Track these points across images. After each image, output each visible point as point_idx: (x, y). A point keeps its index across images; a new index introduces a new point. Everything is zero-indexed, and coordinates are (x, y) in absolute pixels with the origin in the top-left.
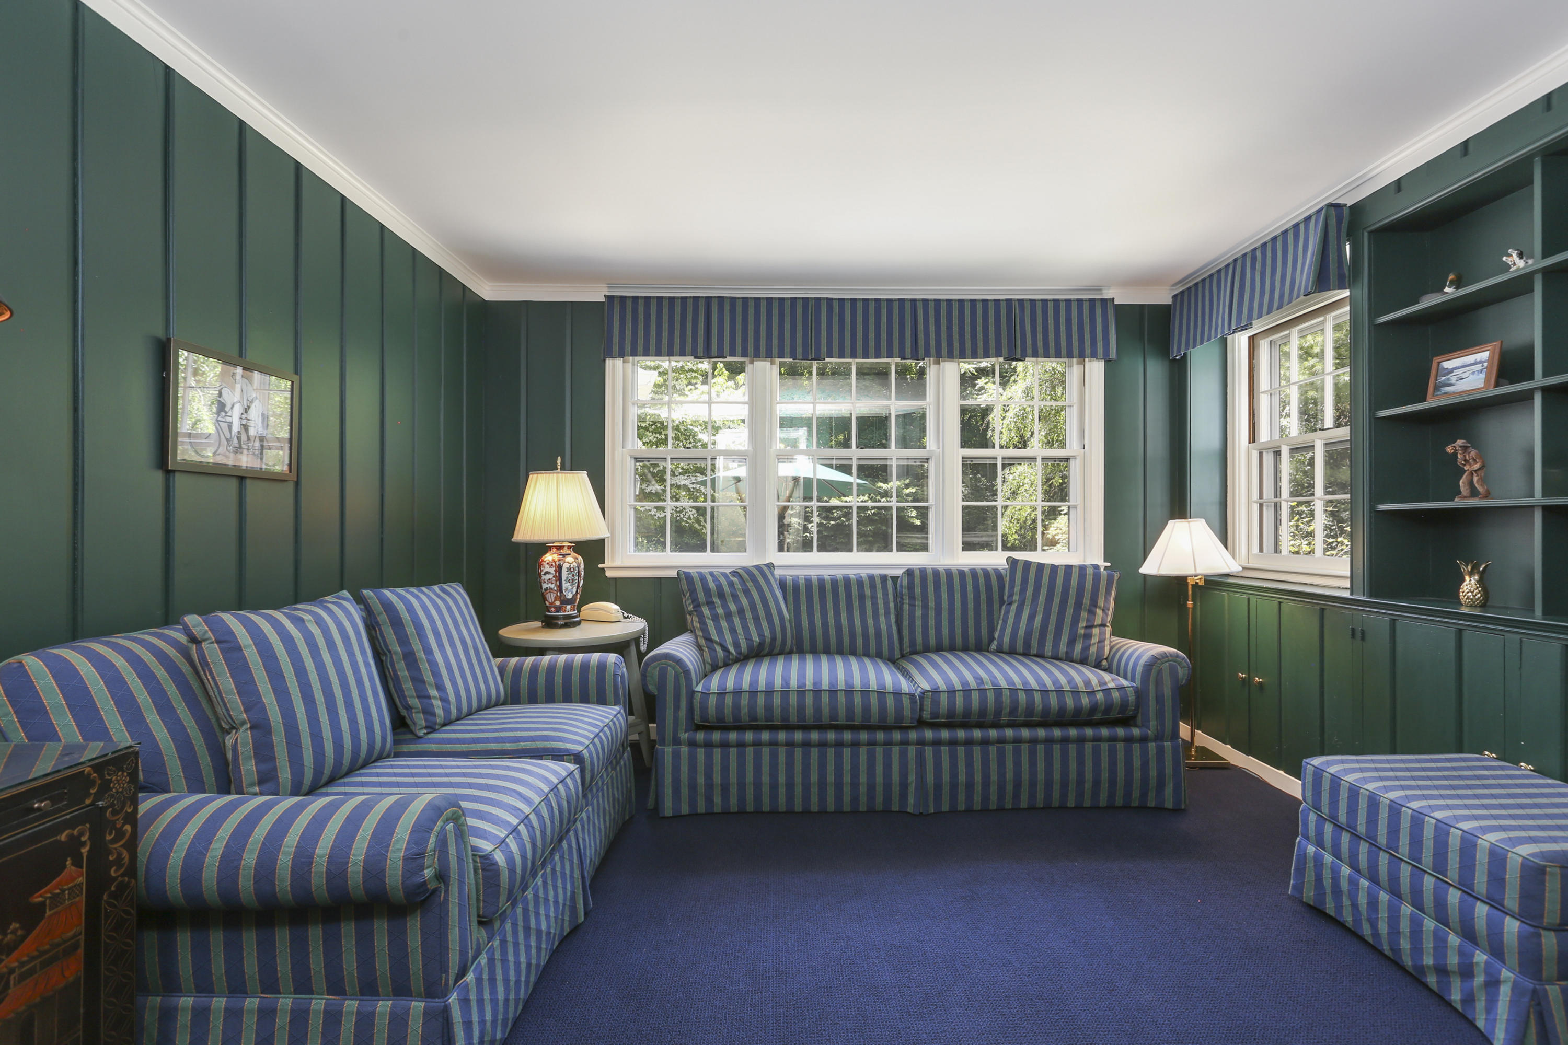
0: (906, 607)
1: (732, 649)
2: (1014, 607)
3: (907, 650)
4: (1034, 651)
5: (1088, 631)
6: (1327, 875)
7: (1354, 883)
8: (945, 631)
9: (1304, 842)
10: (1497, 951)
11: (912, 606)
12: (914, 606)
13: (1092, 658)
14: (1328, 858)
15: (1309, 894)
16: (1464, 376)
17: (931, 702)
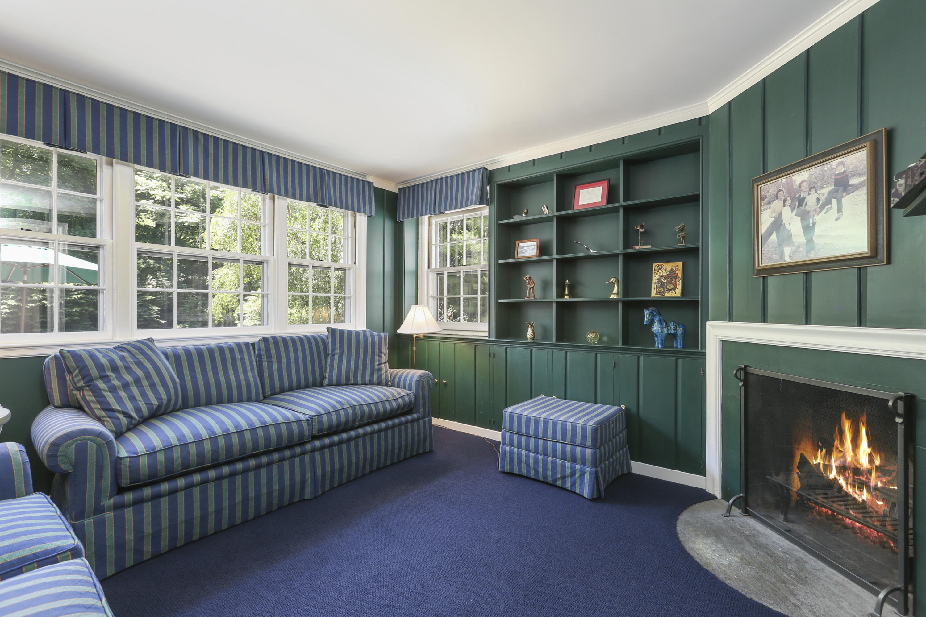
0: (265, 364)
1: (134, 415)
2: (337, 357)
3: (268, 392)
4: (352, 381)
5: (380, 366)
6: (515, 457)
7: (528, 456)
8: (294, 377)
9: (504, 446)
10: (584, 463)
11: (270, 362)
12: (272, 362)
13: (384, 381)
14: (516, 450)
15: (507, 468)
16: (528, 250)
17: (318, 422)
